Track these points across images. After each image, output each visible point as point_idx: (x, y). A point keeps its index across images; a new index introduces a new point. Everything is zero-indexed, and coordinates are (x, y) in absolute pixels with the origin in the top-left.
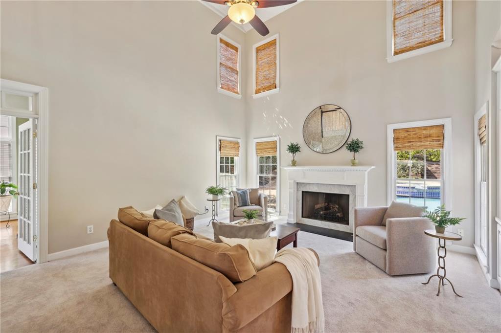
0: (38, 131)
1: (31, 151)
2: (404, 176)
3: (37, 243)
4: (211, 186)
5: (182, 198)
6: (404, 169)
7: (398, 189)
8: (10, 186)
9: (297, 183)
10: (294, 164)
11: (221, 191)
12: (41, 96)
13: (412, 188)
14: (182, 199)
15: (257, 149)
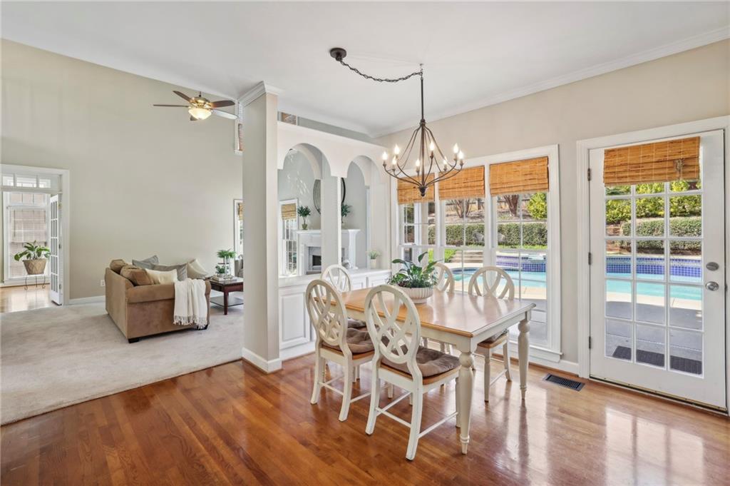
0: (63, 203)
1: (57, 219)
2: (540, 244)
3: (62, 292)
4: (221, 249)
5: (193, 261)
6: (541, 234)
7: (498, 260)
8: (45, 250)
9: (309, 247)
10: (305, 227)
11: (231, 255)
12: (64, 177)
13: (523, 258)
14: (191, 262)
15: (282, 212)
